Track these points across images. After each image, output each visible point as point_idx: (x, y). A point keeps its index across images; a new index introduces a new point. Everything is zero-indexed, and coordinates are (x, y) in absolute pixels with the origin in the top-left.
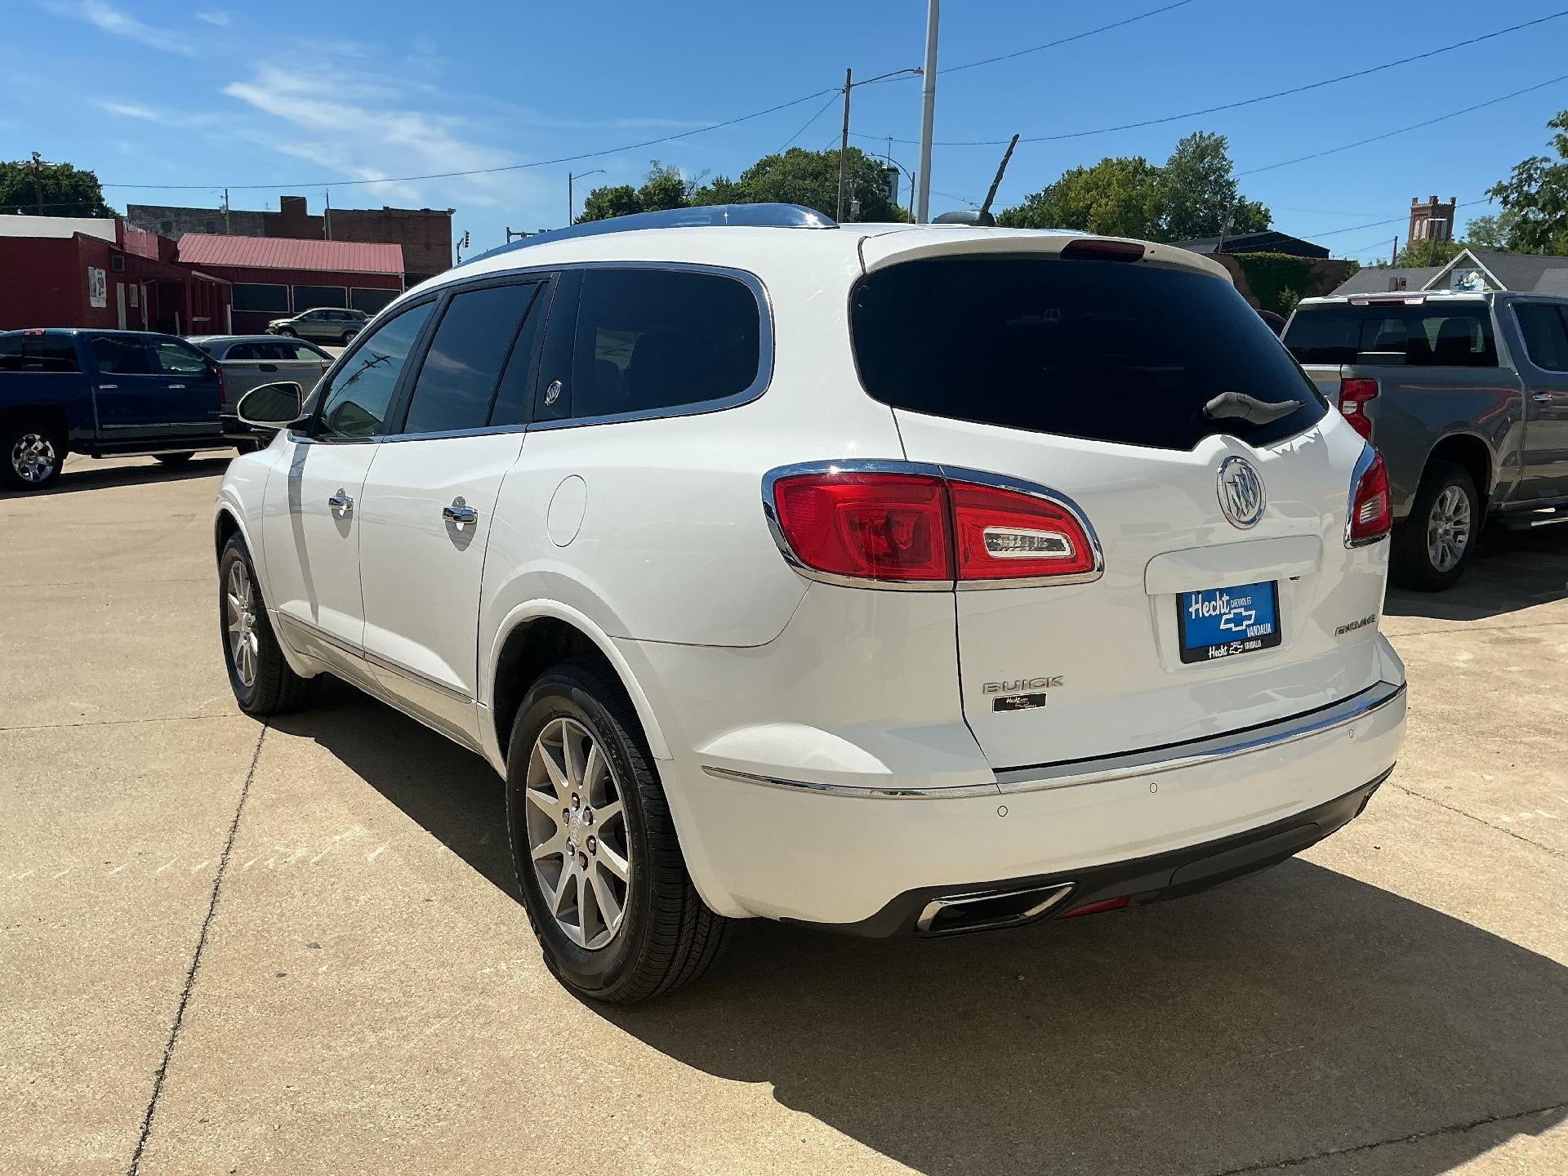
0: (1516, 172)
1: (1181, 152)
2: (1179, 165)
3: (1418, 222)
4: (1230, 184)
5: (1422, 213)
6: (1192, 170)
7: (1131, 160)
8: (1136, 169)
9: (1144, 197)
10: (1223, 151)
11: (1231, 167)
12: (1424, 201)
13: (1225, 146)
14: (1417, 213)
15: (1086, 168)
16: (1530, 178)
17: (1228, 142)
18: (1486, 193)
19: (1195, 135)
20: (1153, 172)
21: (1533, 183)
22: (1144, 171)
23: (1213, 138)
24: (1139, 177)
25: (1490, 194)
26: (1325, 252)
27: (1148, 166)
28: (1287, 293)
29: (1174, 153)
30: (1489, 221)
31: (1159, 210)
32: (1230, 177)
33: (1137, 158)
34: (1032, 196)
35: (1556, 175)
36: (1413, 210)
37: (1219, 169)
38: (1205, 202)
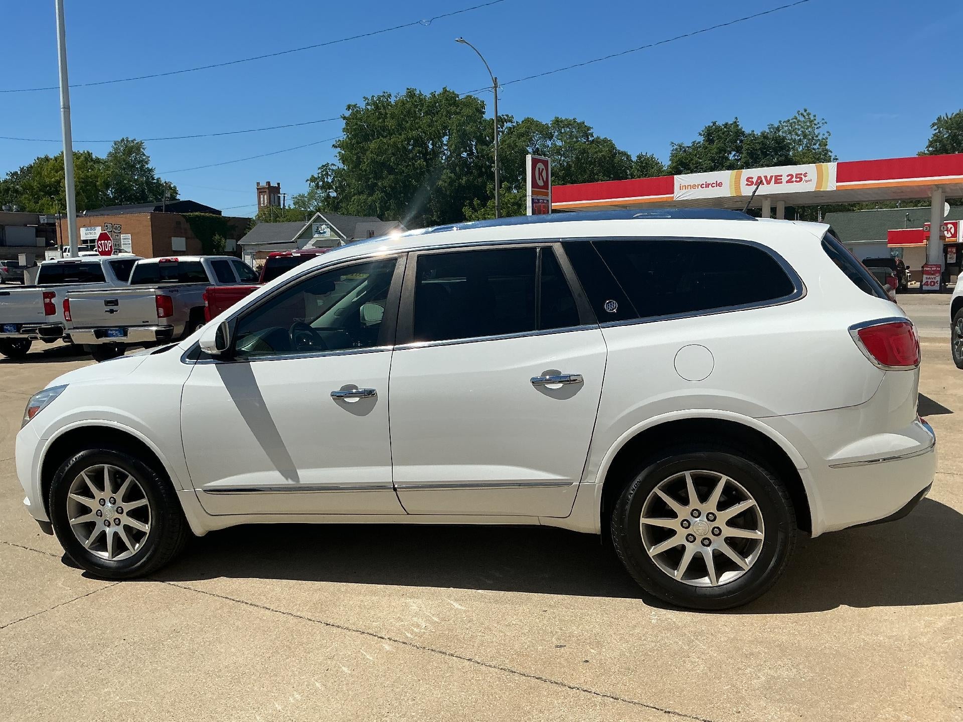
0: (320, 171)
1: (116, 149)
2: (116, 157)
3: (262, 196)
4: (150, 170)
5: (262, 190)
6: (124, 161)
7: (82, 152)
8: (86, 158)
9: (96, 177)
10: (143, 150)
11: (149, 160)
12: (263, 184)
13: (145, 147)
14: (261, 191)
15: (51, 156)
16: (327, 174)
17: (145, 145)
18: (307, 181)
19: (123, 139)
20: (98, 161)
21: (329, 177)
22: (92, 160)
23: (135, 142)
24: (89, 164)
25: (309, 182)
26: (219, 212)
27: (94, 157)
28: (217, 237)
29: (112, 150)
30: (303, 196)
31: (107, 186)
32: (150, 166)
33: (86, 152)
34: (11, 173)
35: (338, 173)
36: (258, 189)
37: (142, 161)
38: (136, 181)
